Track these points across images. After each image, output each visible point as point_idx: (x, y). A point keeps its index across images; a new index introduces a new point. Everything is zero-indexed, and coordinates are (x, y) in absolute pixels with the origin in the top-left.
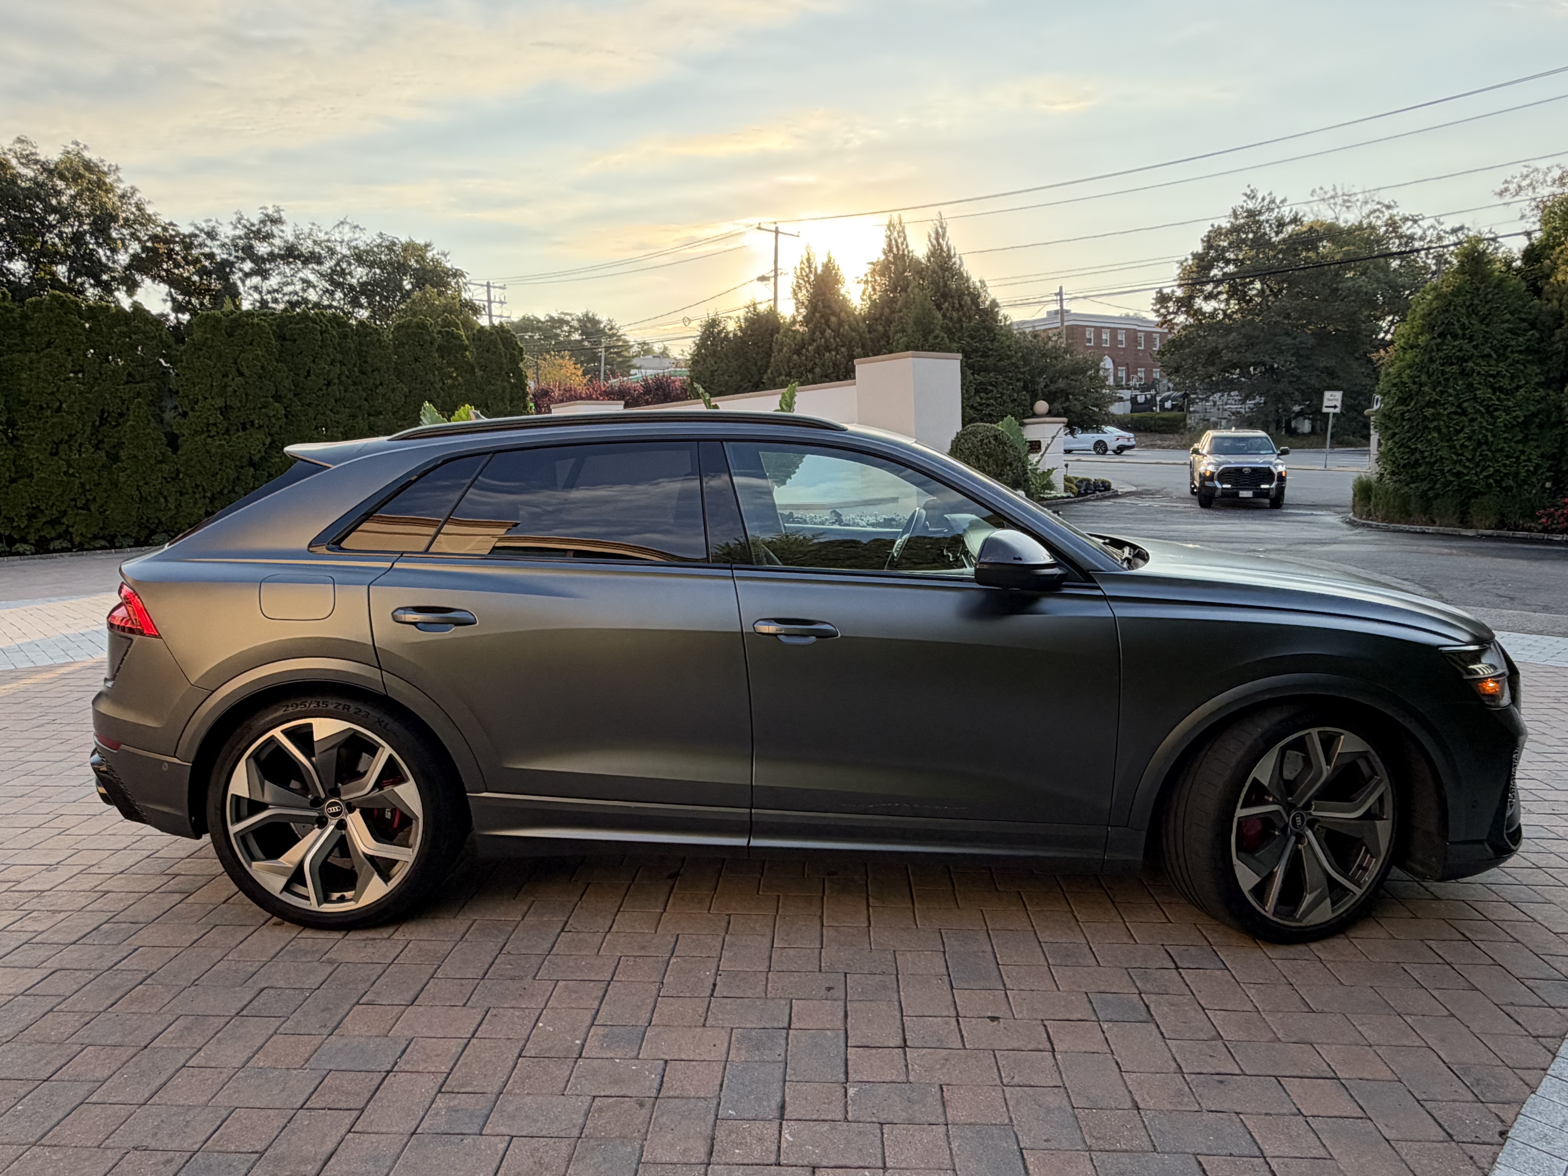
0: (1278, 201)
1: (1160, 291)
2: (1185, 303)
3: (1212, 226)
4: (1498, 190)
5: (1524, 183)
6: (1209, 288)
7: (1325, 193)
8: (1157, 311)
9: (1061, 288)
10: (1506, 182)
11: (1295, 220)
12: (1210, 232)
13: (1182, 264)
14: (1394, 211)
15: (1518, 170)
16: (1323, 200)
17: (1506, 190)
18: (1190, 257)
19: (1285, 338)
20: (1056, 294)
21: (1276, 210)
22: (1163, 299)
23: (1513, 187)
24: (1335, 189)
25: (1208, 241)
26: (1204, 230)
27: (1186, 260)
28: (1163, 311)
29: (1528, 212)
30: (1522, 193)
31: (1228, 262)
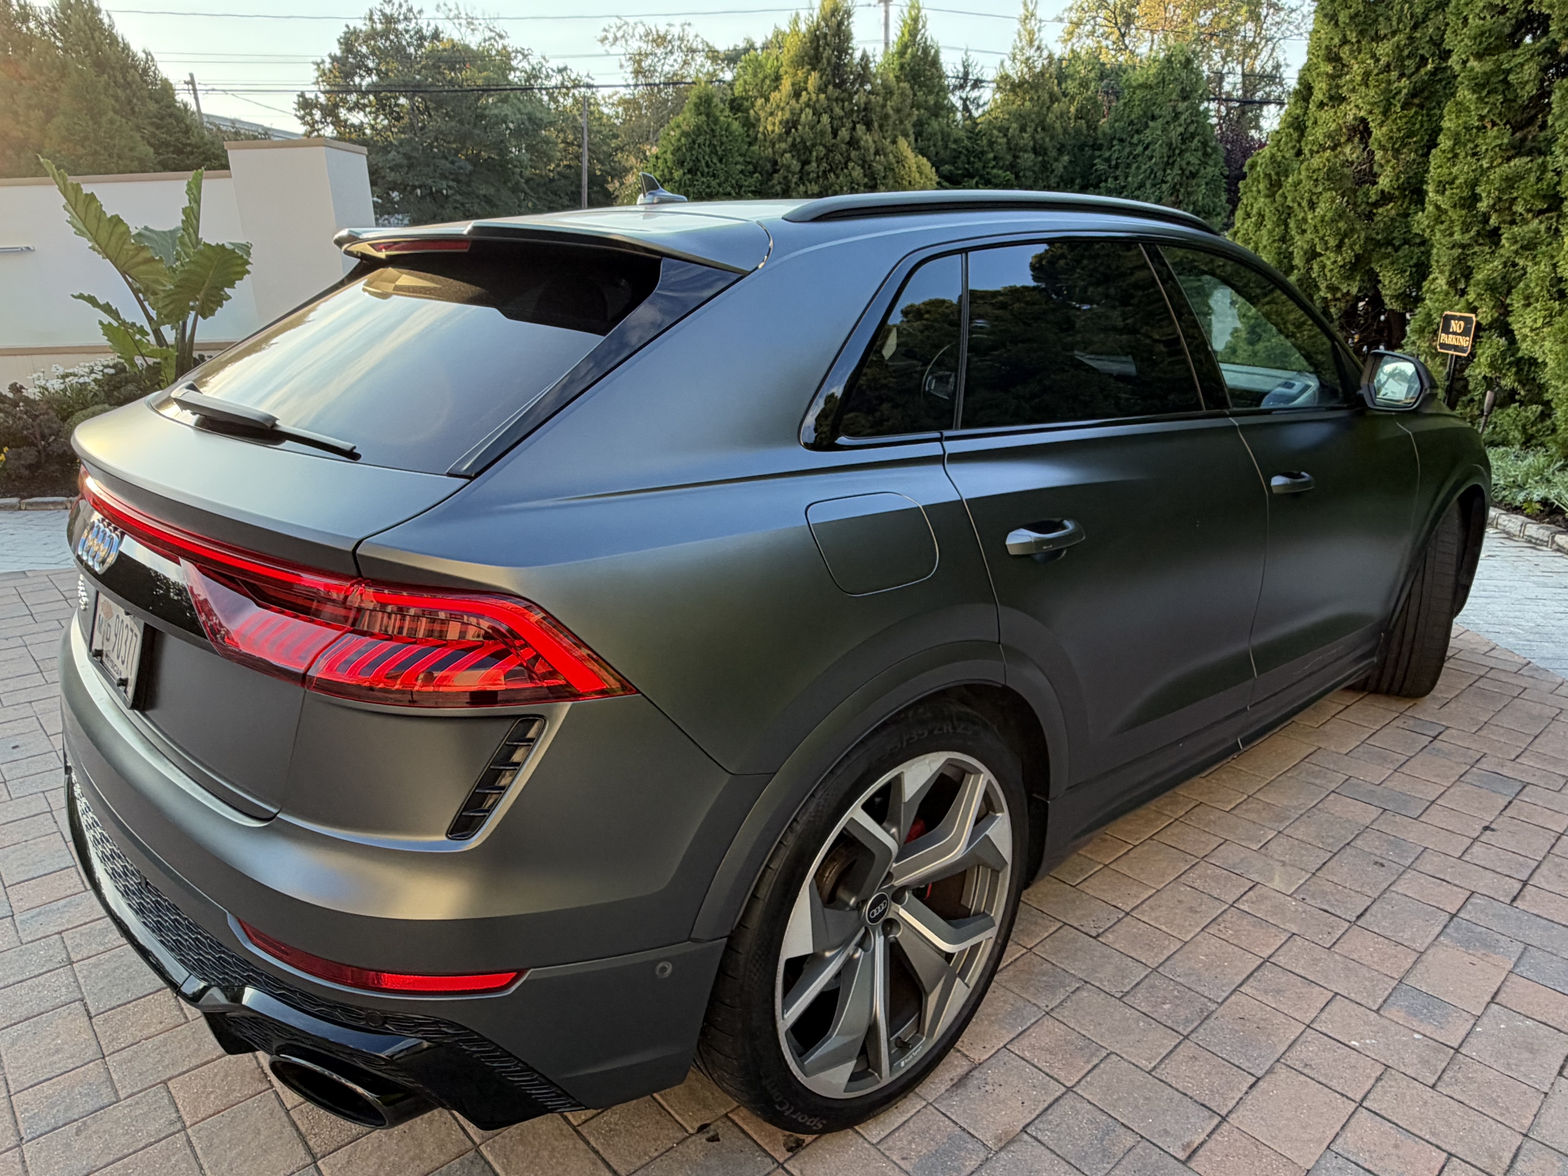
0: (415, 11)
1: (302, 95)
2: (330, 112)
3: (347, 26)
4: (599, 38)
5: (619, 34)
6: (353, 97)
7: (450, 10)
8: (302, 118)
9: (191, 75)
10: (605, 30)
11: (436, 36)
12: (345, 33)
13: (318, 64)
14: (506, 42)
15: (614, 21)
16: (448, 18)
17: (606, 38)
18: (328, 60)
19: (444, 161)
20: (186, 83)
21: (414, 21)
22: (305, 105)
23: (611, 36)
24: (457, 8)
25: (346, 44)
26: (340, 31)
27: (323, 62)
28: (308, 118)
29: (625, 64)
30: (618, 43)
31: (369, 71)
